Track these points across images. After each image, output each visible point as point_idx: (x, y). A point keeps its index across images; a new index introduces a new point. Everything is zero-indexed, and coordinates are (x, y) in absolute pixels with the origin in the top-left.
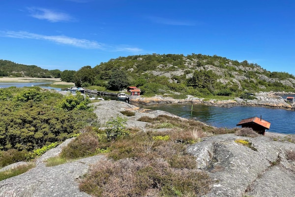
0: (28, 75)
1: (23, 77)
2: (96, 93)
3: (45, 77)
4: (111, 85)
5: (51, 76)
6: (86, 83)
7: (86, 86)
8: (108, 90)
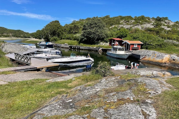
0: (14, 36)
1: (11, 37)
2: (67, 48)
3: (27, 38)
4: (87, 37)
5: (31, 37)
6: (55, 37)
7: (55, 40)
8: (82, 44)
